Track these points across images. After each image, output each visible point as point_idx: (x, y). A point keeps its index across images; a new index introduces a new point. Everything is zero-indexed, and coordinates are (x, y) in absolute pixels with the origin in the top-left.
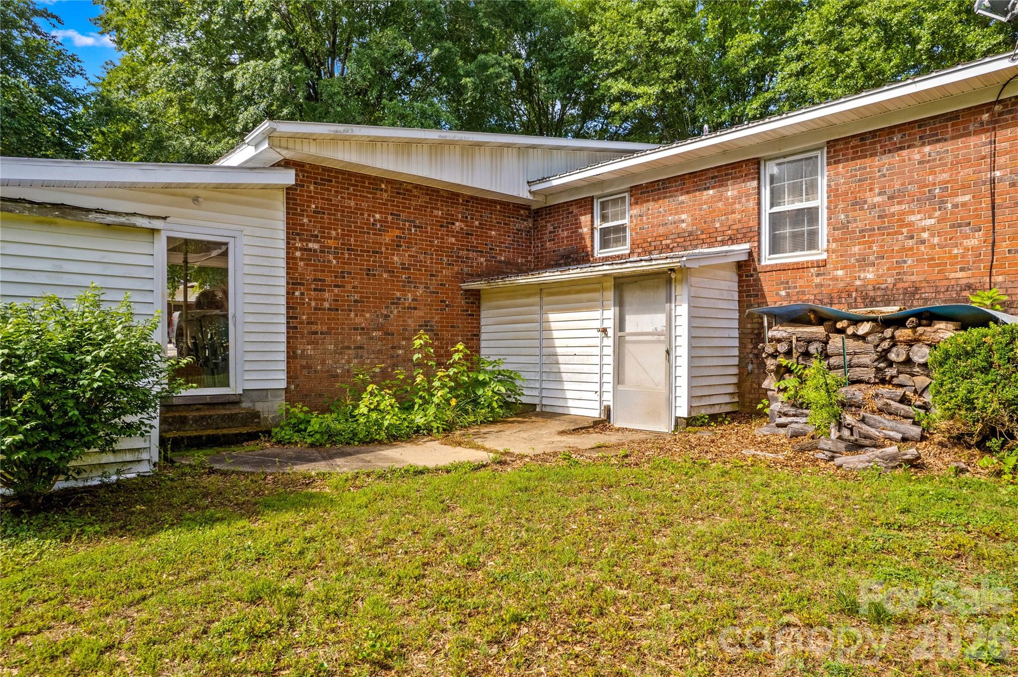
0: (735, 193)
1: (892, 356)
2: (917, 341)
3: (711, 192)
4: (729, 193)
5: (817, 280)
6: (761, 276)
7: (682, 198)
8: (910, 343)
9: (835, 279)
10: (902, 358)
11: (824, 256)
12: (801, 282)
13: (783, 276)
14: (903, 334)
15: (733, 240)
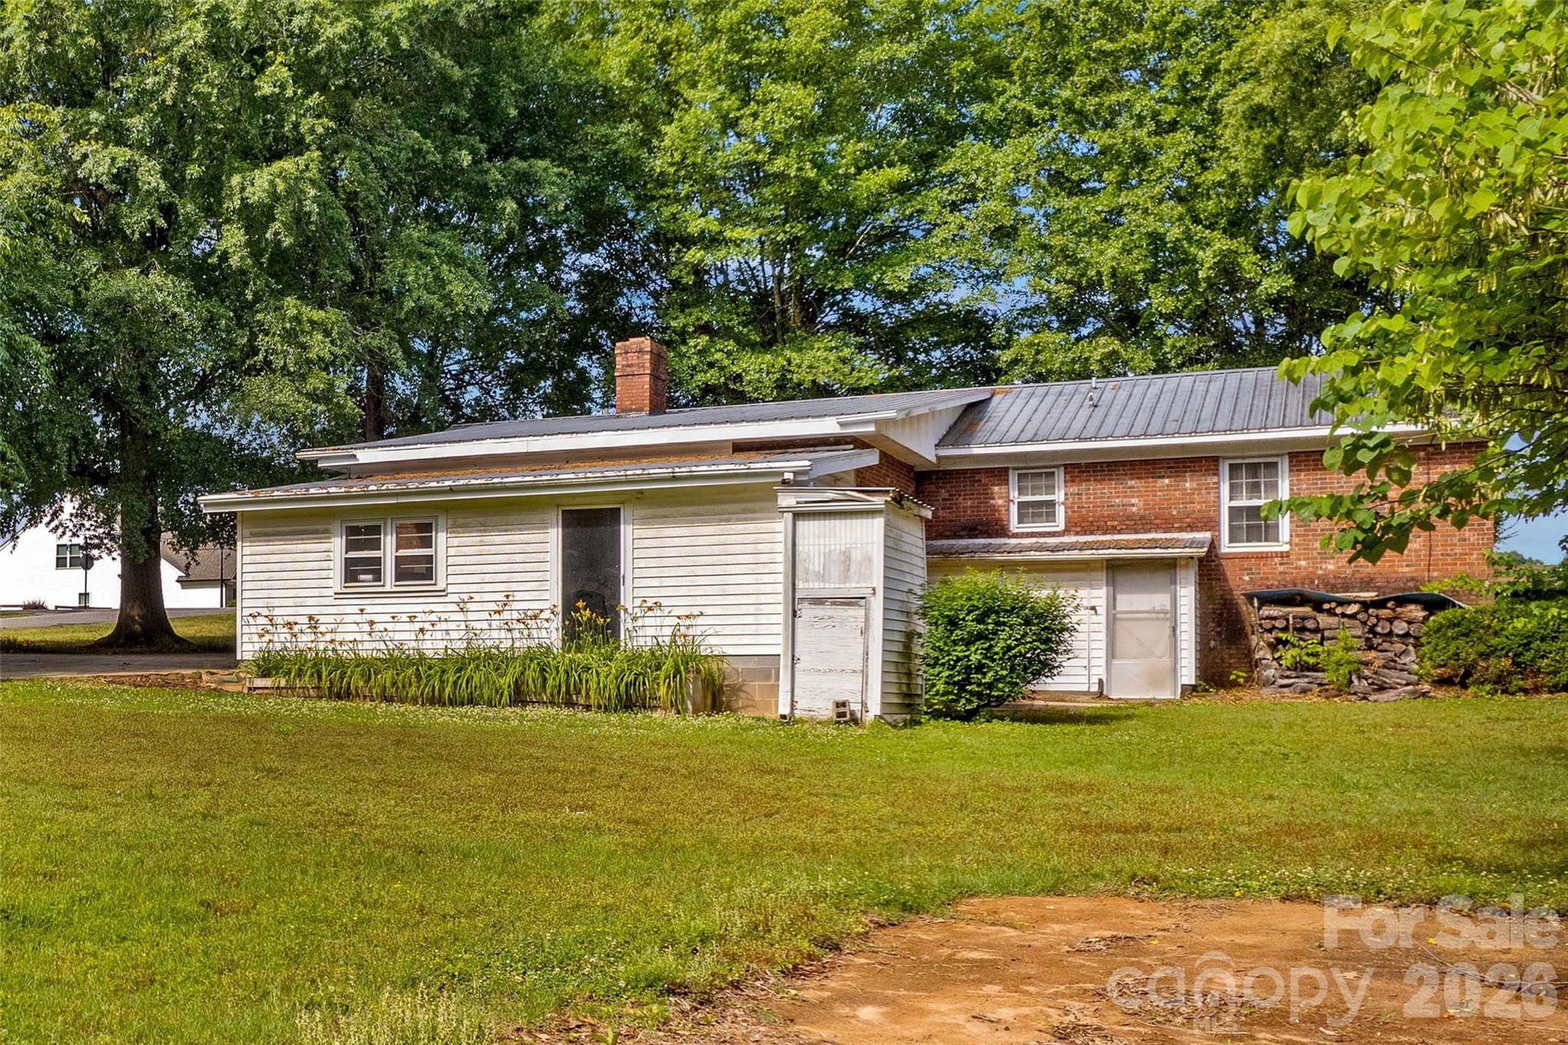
0: (1195, 485)
1: (1379, 629)
2: (1396, 618)
3: (1167, 481)
4: (1188, 485)
5: (1281, 569)
6: (1224, 562)
7: (1131, 483)
8: (1391, 621)
9: (1298, 568)
10: (1387, 631)
11: (1286, 548)
12: (1265, 569)
13: (1246, 564)
14: (1384, 613)
15: (1191, 528)
